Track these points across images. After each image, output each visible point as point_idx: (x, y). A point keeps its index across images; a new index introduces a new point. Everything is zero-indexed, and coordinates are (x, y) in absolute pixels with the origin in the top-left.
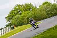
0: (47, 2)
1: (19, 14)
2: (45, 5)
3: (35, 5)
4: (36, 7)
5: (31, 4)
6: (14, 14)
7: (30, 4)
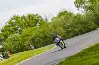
0: (66, 12)
1: (17, 32)
2: (63, 17)
3: (46, 16)
4: (46, 20)
5: (39, 15)
6: (9, 33)
7: (37, 14)
